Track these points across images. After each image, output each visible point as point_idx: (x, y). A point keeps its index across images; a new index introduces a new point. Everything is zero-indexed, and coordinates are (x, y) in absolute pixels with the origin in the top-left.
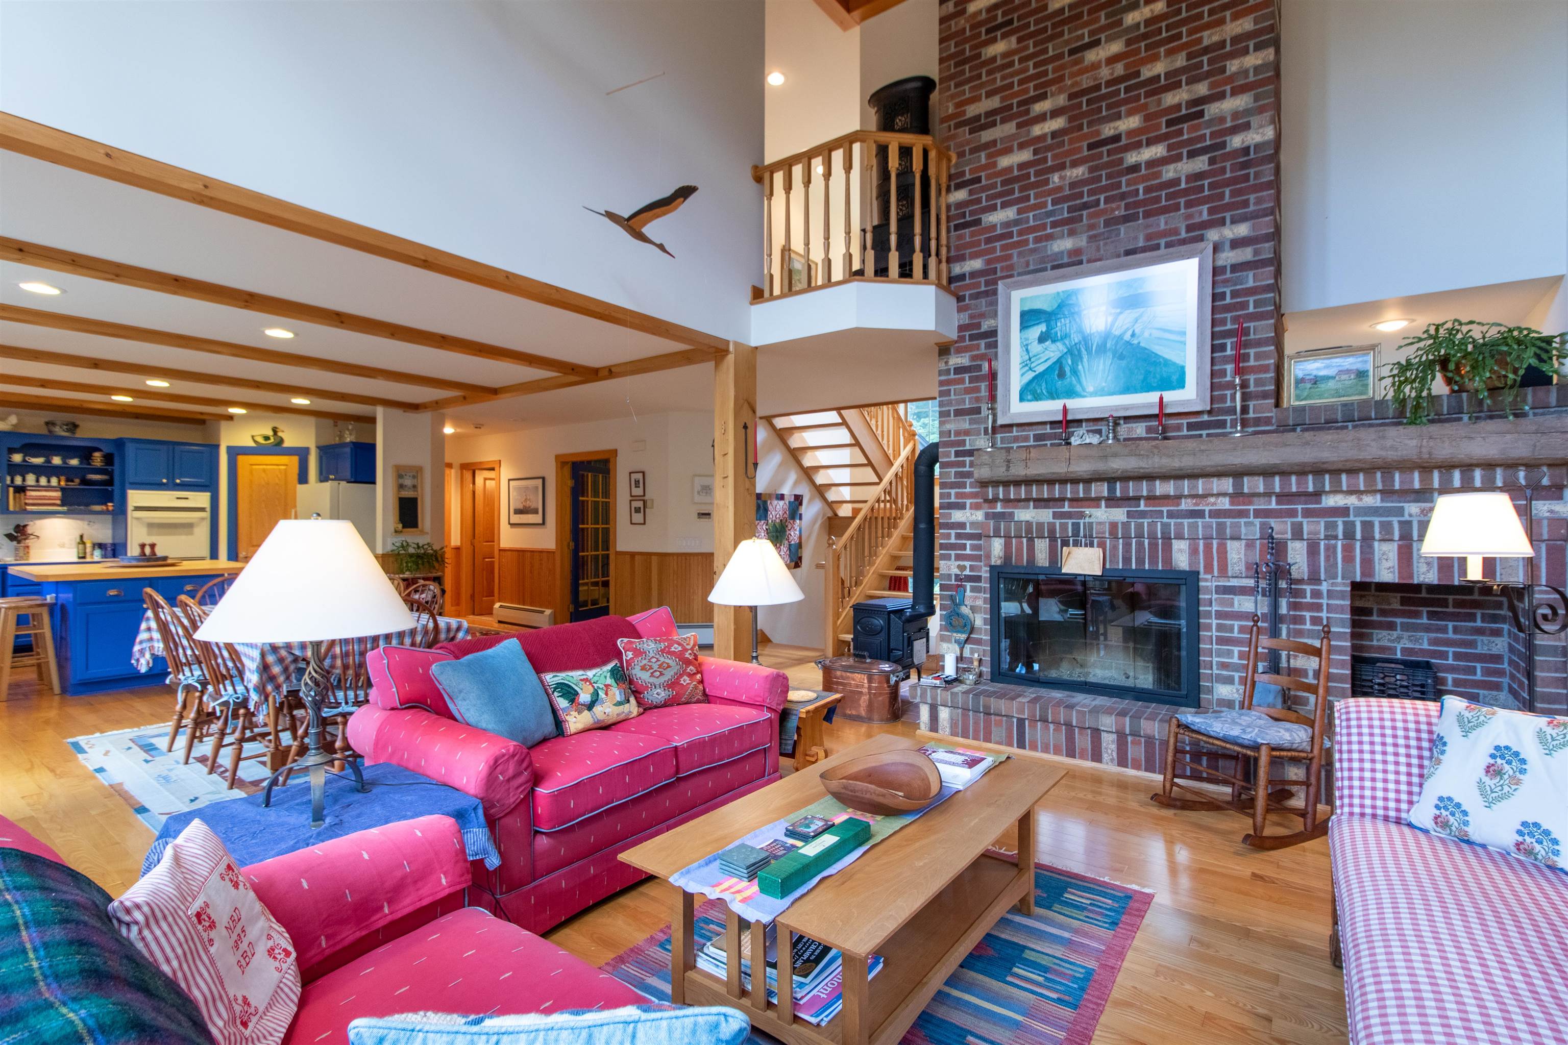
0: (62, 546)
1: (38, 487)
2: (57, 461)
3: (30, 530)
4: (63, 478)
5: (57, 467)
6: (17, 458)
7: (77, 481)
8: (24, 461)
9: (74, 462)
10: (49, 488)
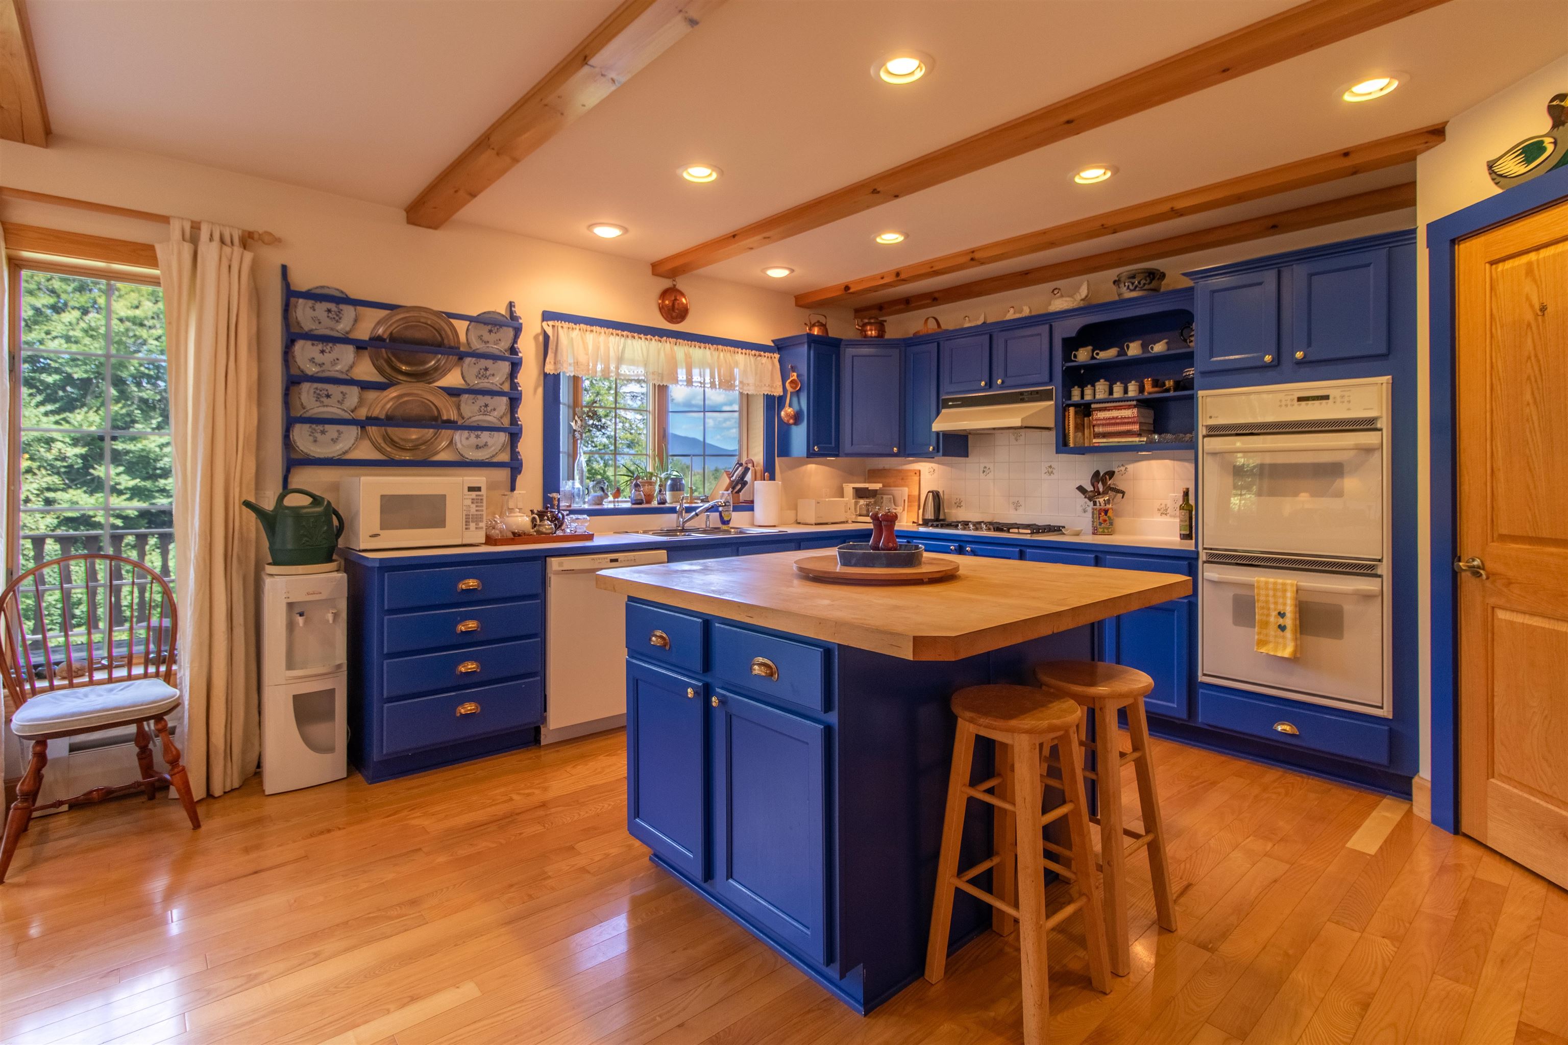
0: (1164, 512)
1: (1110, 402)
2: (1134, 349)
3: (1117, 482)
4: (1148, 383)
5: (1136, 362)
6: (1083, 355)
7: (1169, 383)
8: (1093, 358)
9: (1159, 348)
10: (1123, 402)
